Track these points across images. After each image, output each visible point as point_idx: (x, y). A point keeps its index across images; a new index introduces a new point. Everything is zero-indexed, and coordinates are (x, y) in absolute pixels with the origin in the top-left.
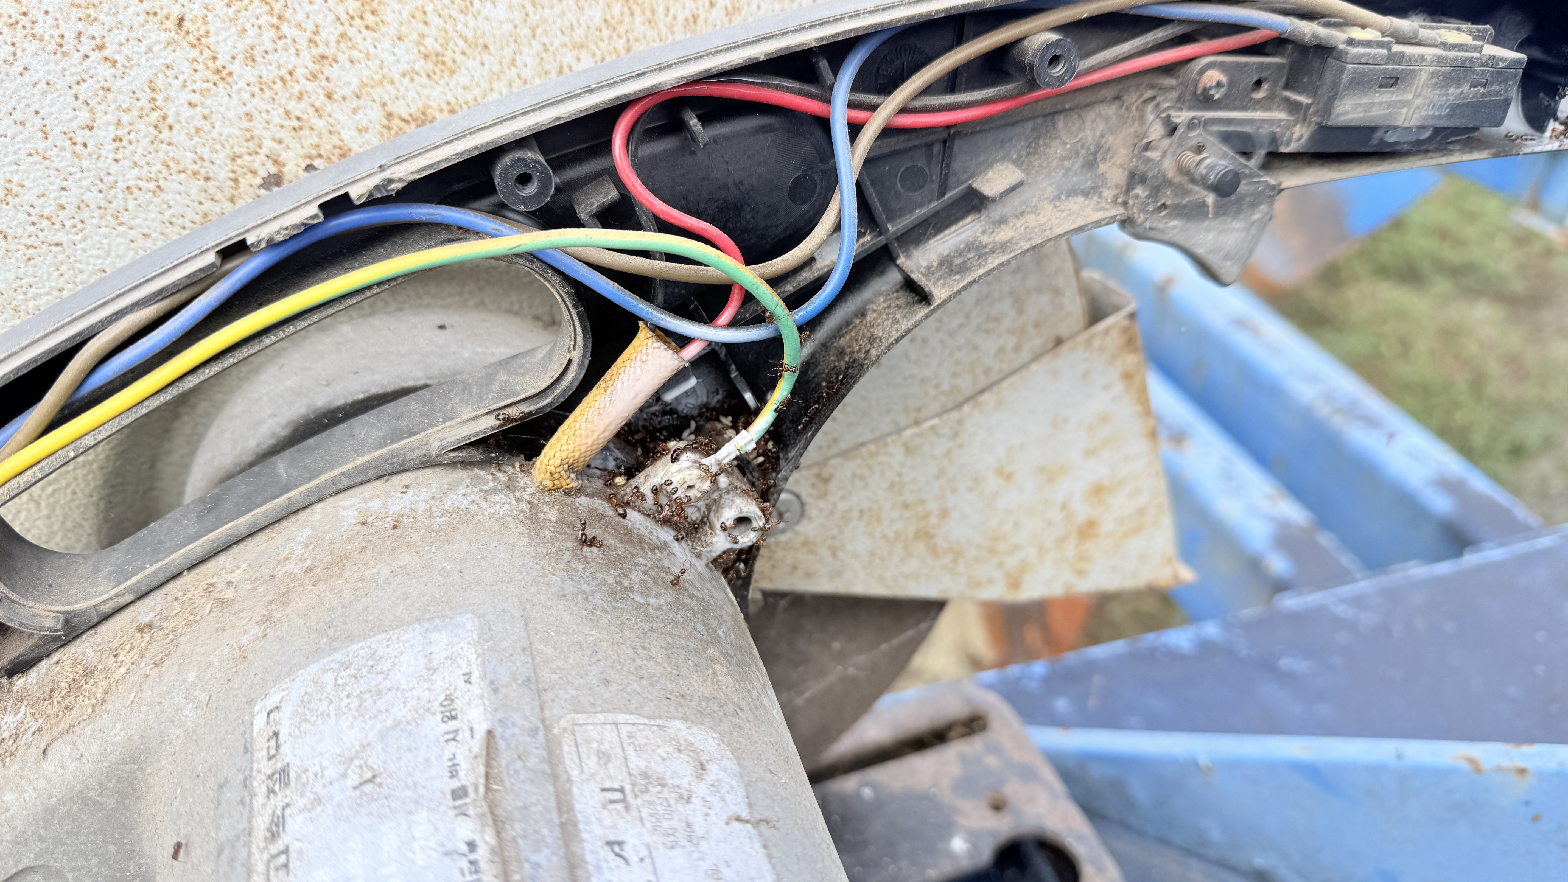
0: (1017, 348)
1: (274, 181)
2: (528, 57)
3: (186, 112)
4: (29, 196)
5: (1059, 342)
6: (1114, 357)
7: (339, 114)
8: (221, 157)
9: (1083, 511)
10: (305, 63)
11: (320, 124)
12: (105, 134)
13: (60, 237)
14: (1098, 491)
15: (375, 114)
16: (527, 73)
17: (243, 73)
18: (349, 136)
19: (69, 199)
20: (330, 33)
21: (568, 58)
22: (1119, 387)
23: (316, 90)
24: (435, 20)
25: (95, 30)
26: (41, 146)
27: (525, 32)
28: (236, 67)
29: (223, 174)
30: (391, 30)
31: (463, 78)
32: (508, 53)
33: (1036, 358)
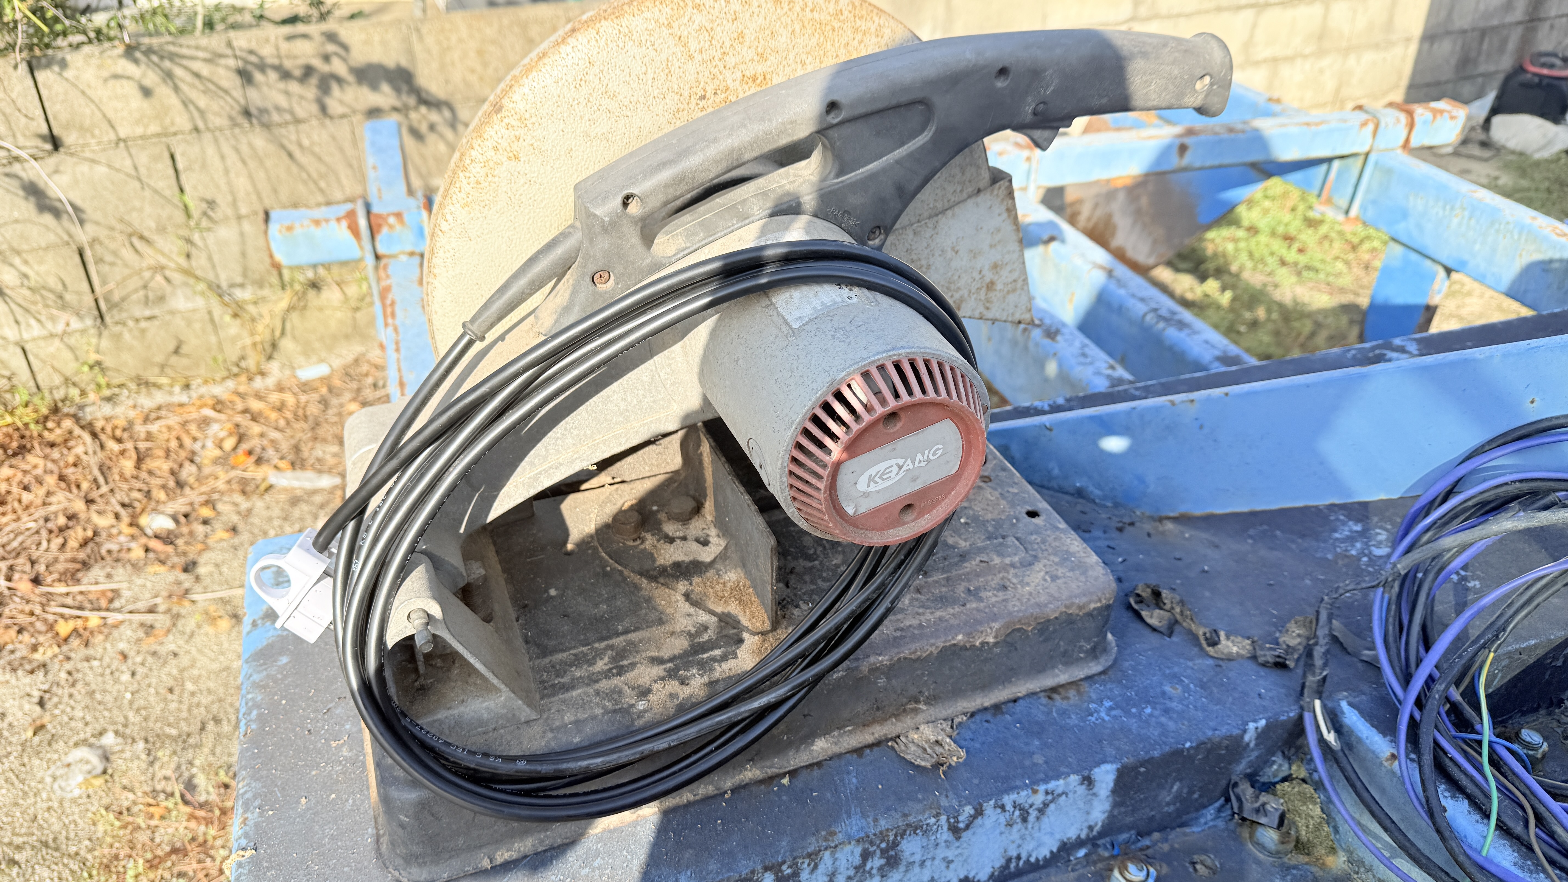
0: (961, 191)
1: (703, 97)
2: (791, 56)
3: (677, 70)
4: (620, 97)
5: (979, 191)
6: (1003, 200)
7: (727, 73)
8: (687, 87)
9: (989, 276)
10: (718, 55)
11: (721, 77)
12: (650, 75)
13: (629, 114)
14: (995, 267)
15: (739, 75)
16: (790, 62)
17: (698, 57)
18: (729, 82)
19: (634, 99)
20: (727, 44)
21: (804, 57)
22: (1005, 215)
23: (721, 65)
24: (762, 42)
25: (652, 39)
26: (628, 79)
27: (791, 47)
28: (696, 55)
29: (686, 94)
30: (747, 44)
31: (769, 63)
32: (784, 54)
33: (970, 197)
